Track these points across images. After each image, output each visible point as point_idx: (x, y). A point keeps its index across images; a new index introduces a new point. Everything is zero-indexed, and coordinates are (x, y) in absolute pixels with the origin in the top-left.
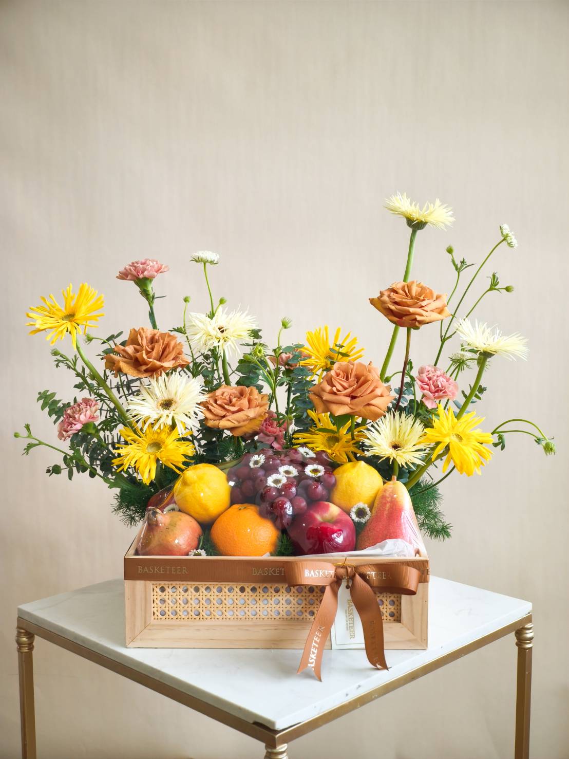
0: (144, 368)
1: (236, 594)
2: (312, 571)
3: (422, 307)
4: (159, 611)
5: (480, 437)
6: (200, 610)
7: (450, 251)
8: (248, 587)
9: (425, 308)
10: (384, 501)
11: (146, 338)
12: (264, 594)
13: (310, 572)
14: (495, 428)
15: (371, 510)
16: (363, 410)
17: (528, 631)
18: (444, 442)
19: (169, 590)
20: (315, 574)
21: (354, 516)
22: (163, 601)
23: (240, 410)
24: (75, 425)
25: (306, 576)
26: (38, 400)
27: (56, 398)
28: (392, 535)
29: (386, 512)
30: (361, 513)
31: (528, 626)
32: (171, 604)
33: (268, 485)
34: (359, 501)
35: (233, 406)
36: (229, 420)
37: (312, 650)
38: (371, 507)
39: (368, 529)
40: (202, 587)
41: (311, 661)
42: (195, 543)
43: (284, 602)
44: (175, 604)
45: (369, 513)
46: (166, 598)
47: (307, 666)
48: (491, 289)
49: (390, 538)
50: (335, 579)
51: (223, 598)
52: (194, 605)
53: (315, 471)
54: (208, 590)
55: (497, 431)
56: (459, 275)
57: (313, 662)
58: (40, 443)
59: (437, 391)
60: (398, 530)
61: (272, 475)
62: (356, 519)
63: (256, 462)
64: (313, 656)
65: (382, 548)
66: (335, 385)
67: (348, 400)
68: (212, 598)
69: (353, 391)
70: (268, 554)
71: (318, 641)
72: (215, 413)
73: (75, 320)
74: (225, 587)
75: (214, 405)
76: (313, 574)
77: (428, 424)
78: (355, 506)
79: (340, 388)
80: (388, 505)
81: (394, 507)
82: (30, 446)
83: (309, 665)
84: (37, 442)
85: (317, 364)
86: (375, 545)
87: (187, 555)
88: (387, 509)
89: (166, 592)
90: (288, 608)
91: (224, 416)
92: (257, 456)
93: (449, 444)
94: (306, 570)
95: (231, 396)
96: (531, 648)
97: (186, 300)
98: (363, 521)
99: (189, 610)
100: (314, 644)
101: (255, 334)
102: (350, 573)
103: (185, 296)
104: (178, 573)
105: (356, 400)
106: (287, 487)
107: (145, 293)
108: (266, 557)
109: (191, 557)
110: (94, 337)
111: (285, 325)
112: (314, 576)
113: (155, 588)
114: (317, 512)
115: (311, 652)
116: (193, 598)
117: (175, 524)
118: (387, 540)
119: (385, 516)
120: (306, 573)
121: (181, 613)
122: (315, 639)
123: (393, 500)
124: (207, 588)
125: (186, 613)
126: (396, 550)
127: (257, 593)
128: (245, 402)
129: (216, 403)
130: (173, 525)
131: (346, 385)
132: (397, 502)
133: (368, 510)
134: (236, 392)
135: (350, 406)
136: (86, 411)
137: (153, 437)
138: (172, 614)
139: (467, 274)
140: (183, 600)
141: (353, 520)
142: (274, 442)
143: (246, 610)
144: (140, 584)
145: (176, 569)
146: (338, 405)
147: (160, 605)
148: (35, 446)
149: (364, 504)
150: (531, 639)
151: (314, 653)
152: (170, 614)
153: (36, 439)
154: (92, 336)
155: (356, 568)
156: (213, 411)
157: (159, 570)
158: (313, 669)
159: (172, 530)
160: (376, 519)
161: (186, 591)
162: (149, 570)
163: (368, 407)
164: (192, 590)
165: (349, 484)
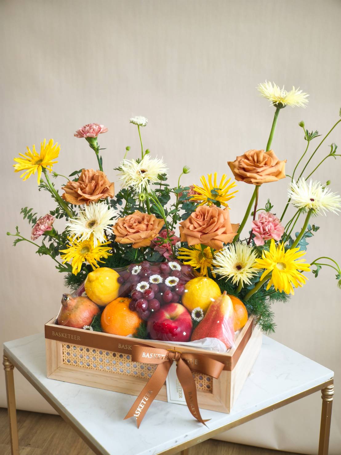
0: (79, 199)
1: (110, 357)
2: (148, 354)
3: (258, 172)
4: (67, 359)
5: (299, 266)
6: (90, 363)
7: (302, 125)
8: (118, 354)
9: (260, 174)
10: (212, 309)
11: (89, 177)
12: (127, 360)
13: (146, 355)
14: (314, 260)
15: (204, 314)
16: (210, 242)
17: (330, 391)
18: (269, 269)
19: (72, 348)
20: (150, 356)
21: (193, 316)
22: (68, 354)
23: (138, 232)
24: (39, 231)
25: (143, 356)
26: (21, 213)
27: (33, 212)
28: (212, 334)
29: (212, 317)
30: (198, 314)
31: (330, 387)
32: (73, 357)
33: (136, 289)
34: (198, 306)
35: (133, 228)
36: (128, 238)
37: (140, 405)
38: (205, 312)
39: (199, 327)
40: (91, 349)
41: (136, 413)
42: (88, 321)
43: (139, 367)
44: (75, 357)
45: (203, 315)
46: (70, 352)
47: (133, 415)
48: (330, 155)
49: (210, 336)
50: (166, 360)
51: (103, 358)
52: (86, 359)
53: (172, 282)
54: (95, 352)
55: (315, 262)
56: (309, 143)
57: (138, 414)
58: (24, 239)
59: (264, 234)
60: (217, 331)
61: (141, 282)
62: (195, 318)
63: (136, 271)
64: (139, 409)
65: (203, 342)
66: (193, 223)
67: (199, 235)
68: (96, 357)
69: (204, 229)
70: (131, 335)
71: (147, 400)
72: (120, 232)
73: (41, 164)
74: (104, 352)
75: (121, 227)
76: (148, 356)
77: (259, 256)
78: (195, 309)
79: (196, 225)
80: (214, 313)
81: (218, 315)
82: (19, 240)
83: (135, 415)
84: (22, 239)
85: (205, 199)
86: (199, 339)
87: (82, 328)
88: (213, 315)
89: (70, 349)
90: (142, 371)
91: (127, 235)
92: (137, 266)
93: (272, 271)
94: (143, 353)
95: (136, 221)
96: (332, 401)
97: (127, 149)
98: (199, 320)
99: (84, 362)
100: (142, 401)
101: (162, 177)
102: (177, 358)
103: (126, 146)
104: (75, 339)
105: (205, 236)
106: (147, 292)
107: (92, 146)
108: (129, 337)
109: (84, 330)
110: (58, 174)
111: (185, 172)
112: (149, 357)
113: (64, 345)
114: (167, 311)
115: (139, 407)
116: (86, 355)
117: (78, 307)
118: (207, 338)
119: (211, 320)
120: (143, 354)
121: (79, 363)
122: (144, 398)
123: (218, 309)
124: (94, 351)
125: (81, 363)
126: (212, 346)
127: (123, 359)
128: (143, 226)
129: (123, 226)
130: (77, 307)
131: (201, 223)
132: (220, 311)
133: (202, 313)
134: (140, 218)
135: (201, 240)
136: (45, 223)
137: (85, 243)
138: (74, 362)
139: (315, 142)
140: (80, 355)
141: (192, 318)
142: (166, 253)
143: (117, 368)
144: (54, 342)
145: (74, 336)
146: (192, 238)
147: (67, 355)
148: (21, 241)
149: (201, 308)
150: (332, 395)
151: (140, 407)
152: (73, 362)
153: (21, 237)
154: (57, 173)
155: (182, 354)
156: (119, 231)
157: (64, 335)
158: (137, 418)
159: (75, 311)
160: (205, 321)
161: (82, 350)
162: (59, 335)
163: (213, 241)
164: (85, 350)
165: (192, 294)
